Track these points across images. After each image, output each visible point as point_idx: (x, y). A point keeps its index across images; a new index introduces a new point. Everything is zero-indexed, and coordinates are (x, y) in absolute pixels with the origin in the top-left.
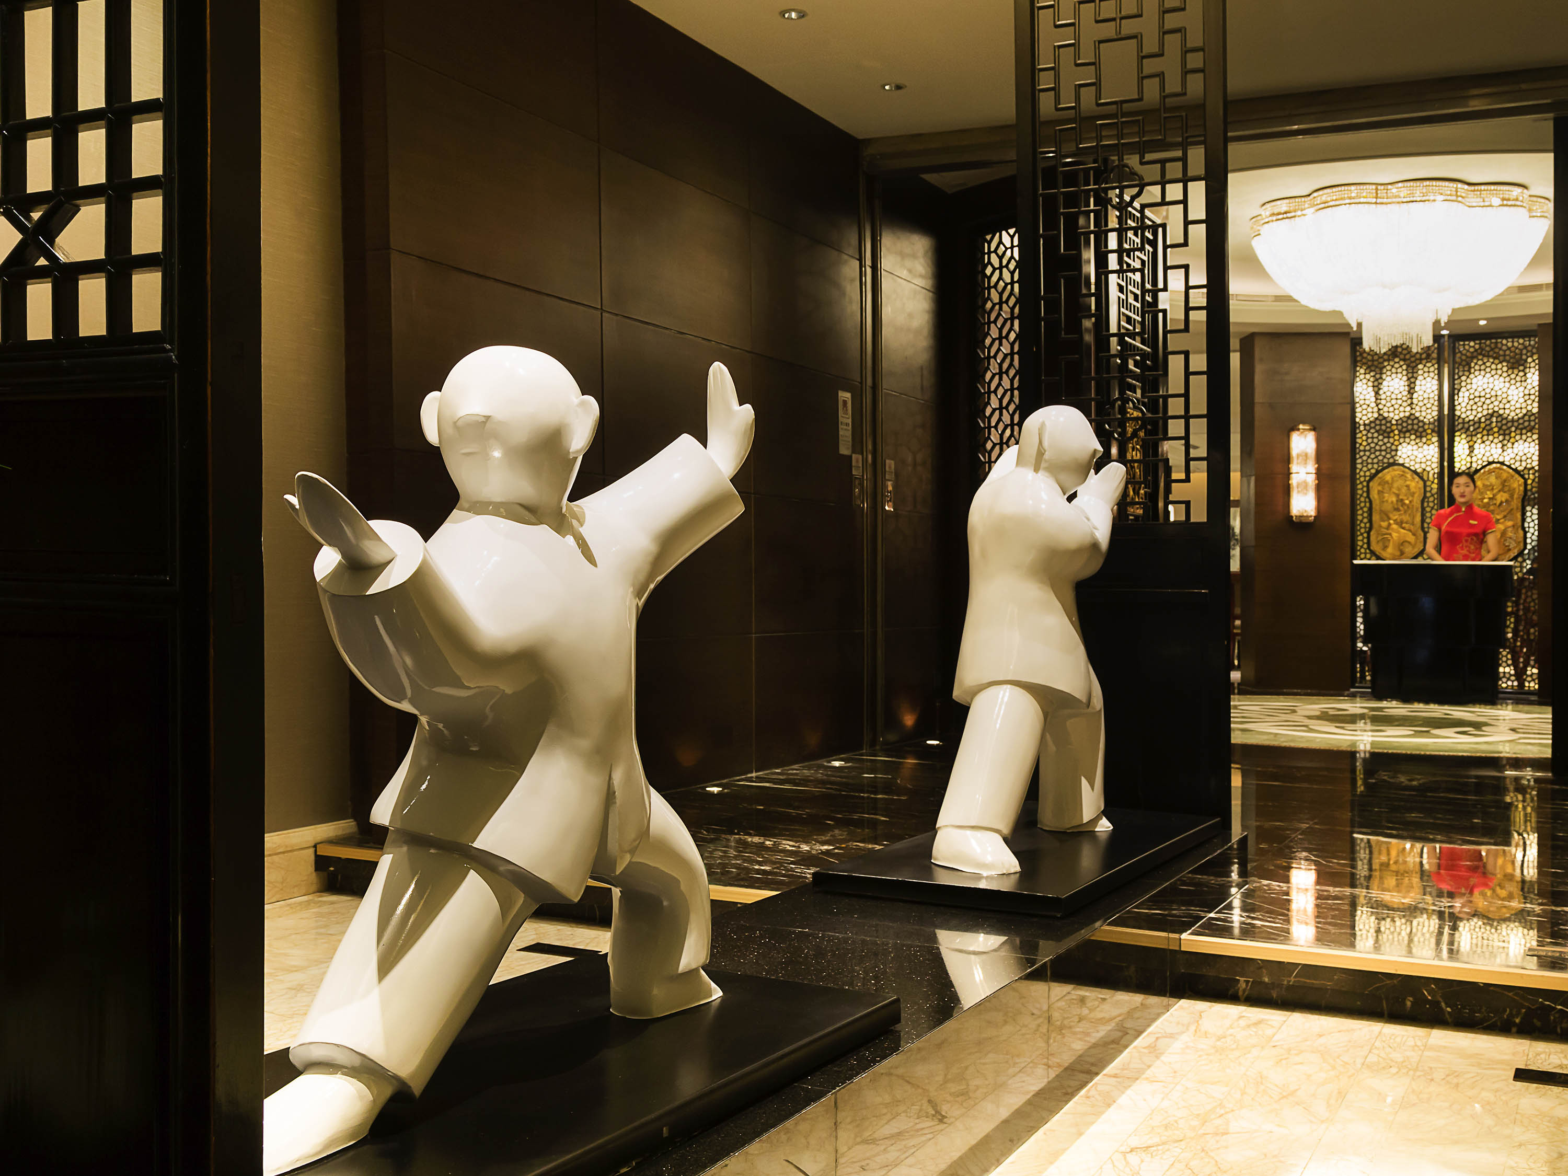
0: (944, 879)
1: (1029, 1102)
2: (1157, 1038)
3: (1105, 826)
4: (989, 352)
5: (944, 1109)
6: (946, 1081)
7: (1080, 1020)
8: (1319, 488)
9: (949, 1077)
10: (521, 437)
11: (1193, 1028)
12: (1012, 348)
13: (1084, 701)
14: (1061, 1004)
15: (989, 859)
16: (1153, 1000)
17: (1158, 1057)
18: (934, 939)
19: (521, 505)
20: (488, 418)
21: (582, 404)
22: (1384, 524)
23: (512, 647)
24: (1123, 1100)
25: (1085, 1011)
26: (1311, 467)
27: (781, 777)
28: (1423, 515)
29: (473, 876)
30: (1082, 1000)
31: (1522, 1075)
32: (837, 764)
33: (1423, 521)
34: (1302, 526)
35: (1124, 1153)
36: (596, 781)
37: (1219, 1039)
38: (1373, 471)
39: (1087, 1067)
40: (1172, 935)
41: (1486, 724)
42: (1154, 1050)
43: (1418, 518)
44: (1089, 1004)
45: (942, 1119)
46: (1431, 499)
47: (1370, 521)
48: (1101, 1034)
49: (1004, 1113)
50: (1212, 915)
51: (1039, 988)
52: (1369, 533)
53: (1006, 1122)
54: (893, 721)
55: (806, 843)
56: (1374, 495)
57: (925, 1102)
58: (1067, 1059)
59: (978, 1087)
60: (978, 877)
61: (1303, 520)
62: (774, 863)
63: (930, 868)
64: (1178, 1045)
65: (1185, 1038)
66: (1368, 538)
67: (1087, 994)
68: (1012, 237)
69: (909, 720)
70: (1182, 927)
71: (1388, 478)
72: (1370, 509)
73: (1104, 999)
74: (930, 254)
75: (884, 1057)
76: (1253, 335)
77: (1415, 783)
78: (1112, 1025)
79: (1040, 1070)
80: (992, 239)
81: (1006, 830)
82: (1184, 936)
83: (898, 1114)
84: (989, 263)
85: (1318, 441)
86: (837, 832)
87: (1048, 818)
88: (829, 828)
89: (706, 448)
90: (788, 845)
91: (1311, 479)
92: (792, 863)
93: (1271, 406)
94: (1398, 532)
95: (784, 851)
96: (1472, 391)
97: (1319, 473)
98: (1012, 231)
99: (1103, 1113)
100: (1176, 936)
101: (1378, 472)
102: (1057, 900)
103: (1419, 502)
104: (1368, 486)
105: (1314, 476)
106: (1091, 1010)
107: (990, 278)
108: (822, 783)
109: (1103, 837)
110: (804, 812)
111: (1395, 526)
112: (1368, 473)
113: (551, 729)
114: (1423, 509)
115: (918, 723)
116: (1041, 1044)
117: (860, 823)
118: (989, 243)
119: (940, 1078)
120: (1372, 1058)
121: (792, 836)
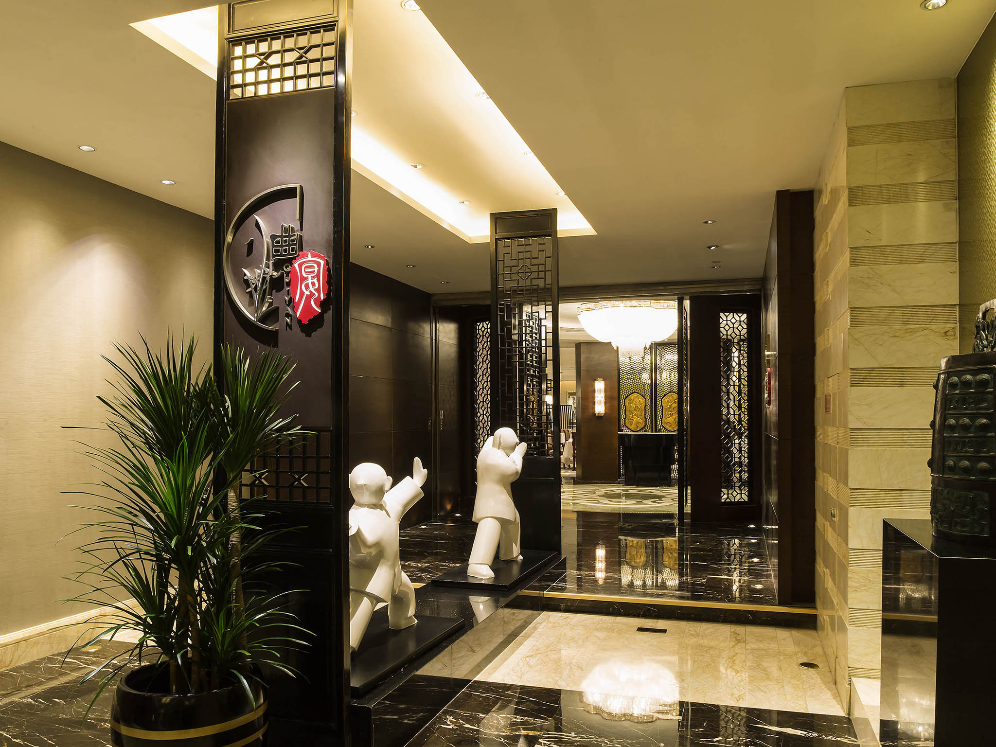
0: (471, 581)
1: (498, 645)
2: (536, 624)
3: (521, 558)
4: (478, 367)
5: (475, 649)
6: (474, 641)
7: (513, 620)
8: (606, 403)
9: (475, 639)
10: (374, 489)
11: (546, 621)
12: (487, 366)
13: (514, 521)
14: (507, 615)
15: (485, 573)
16: (535, 612)
17: (536, 630)
18: (468, 600)
19: (373, 504)
20: (365, 484)
21: (388, 478)
22: (631, 416)
23: (374, 543)
24: (526, 643)
25: (514, 617)
26: (603, 394)
27: (404, 534)
28: (645, 412)
29: (365, 598)
30: (514, 613)
31: (640, 629)
32: (423, 527)
33: (645, 414)
34: (599, 417)
35: (525, 658)
36: (392, 572)
37: (554, 624)
38: (626, 395)
39: (515, 634)
40: (541, 592)
41: (664, 497)
42: (535, 628)
43: (644, 413)
44: (516, 615)
45: (474, 651)
46: (648, 406)
47: (626, 414)
48: (519, 624)
49: (492, 649)
50: (554, 584)
51: (500, 611)
52: (625, 419)
53: (492, 651)
54: (442, 507)
55: (420, 563)
56: (627, 404)
57: (469, 647)
58: (509, 632)
59: (484, 642)
60: (482, 579)
61: (600, 415)
62: (411, 572)
63: (467, 577)
64: (542, 626)
65: (544, 624)
66: (625, 421)
67: (515, 611)
68: (487, 325)
69: (449, 507)
70: (543, 589)
71: (632, 398)
72: (626, 410)
73: (520, 613)
74: (456, 331)
75: (462, 636)
76: (580, 343)
77: (630, 527)
78: (523, 621)
79: (502, 636)
80: (480, 324)
81: (490, 564)
82: (545, 592)
83: (461, 651)
84: (479, 333)
85: (605, 385)
86: (429, 558)
87: (502, 557)
88: (426, 557)
89: (413, 478)
90: (413, 564)
91: (603, 400)
92: (417, 571)
93: (588, 371)
94: (636, 419)
95: (413, 567)
96: (666, 360)
97: (606, 397)
98: (487, 323)
99: (519, 647)
100: (542, 592)
101: (627, 396)
102: (505, 586)
103: (644, 407)
104: (625, 401)
105: (604, 398)
106: (516, 616)
107: (479, 339)
108: (418, 536)
109: (520, 562)
110: (416, 550)
111: (635, 416)
112: (624, 396)
113: (382, 561)
114: (645, 410)
115: (453, 507)
116: (502, 628)
117: (436, 554)
118: (479, 326)
119: (472, 640)
120: (598, 627)
121: (414, 561)
